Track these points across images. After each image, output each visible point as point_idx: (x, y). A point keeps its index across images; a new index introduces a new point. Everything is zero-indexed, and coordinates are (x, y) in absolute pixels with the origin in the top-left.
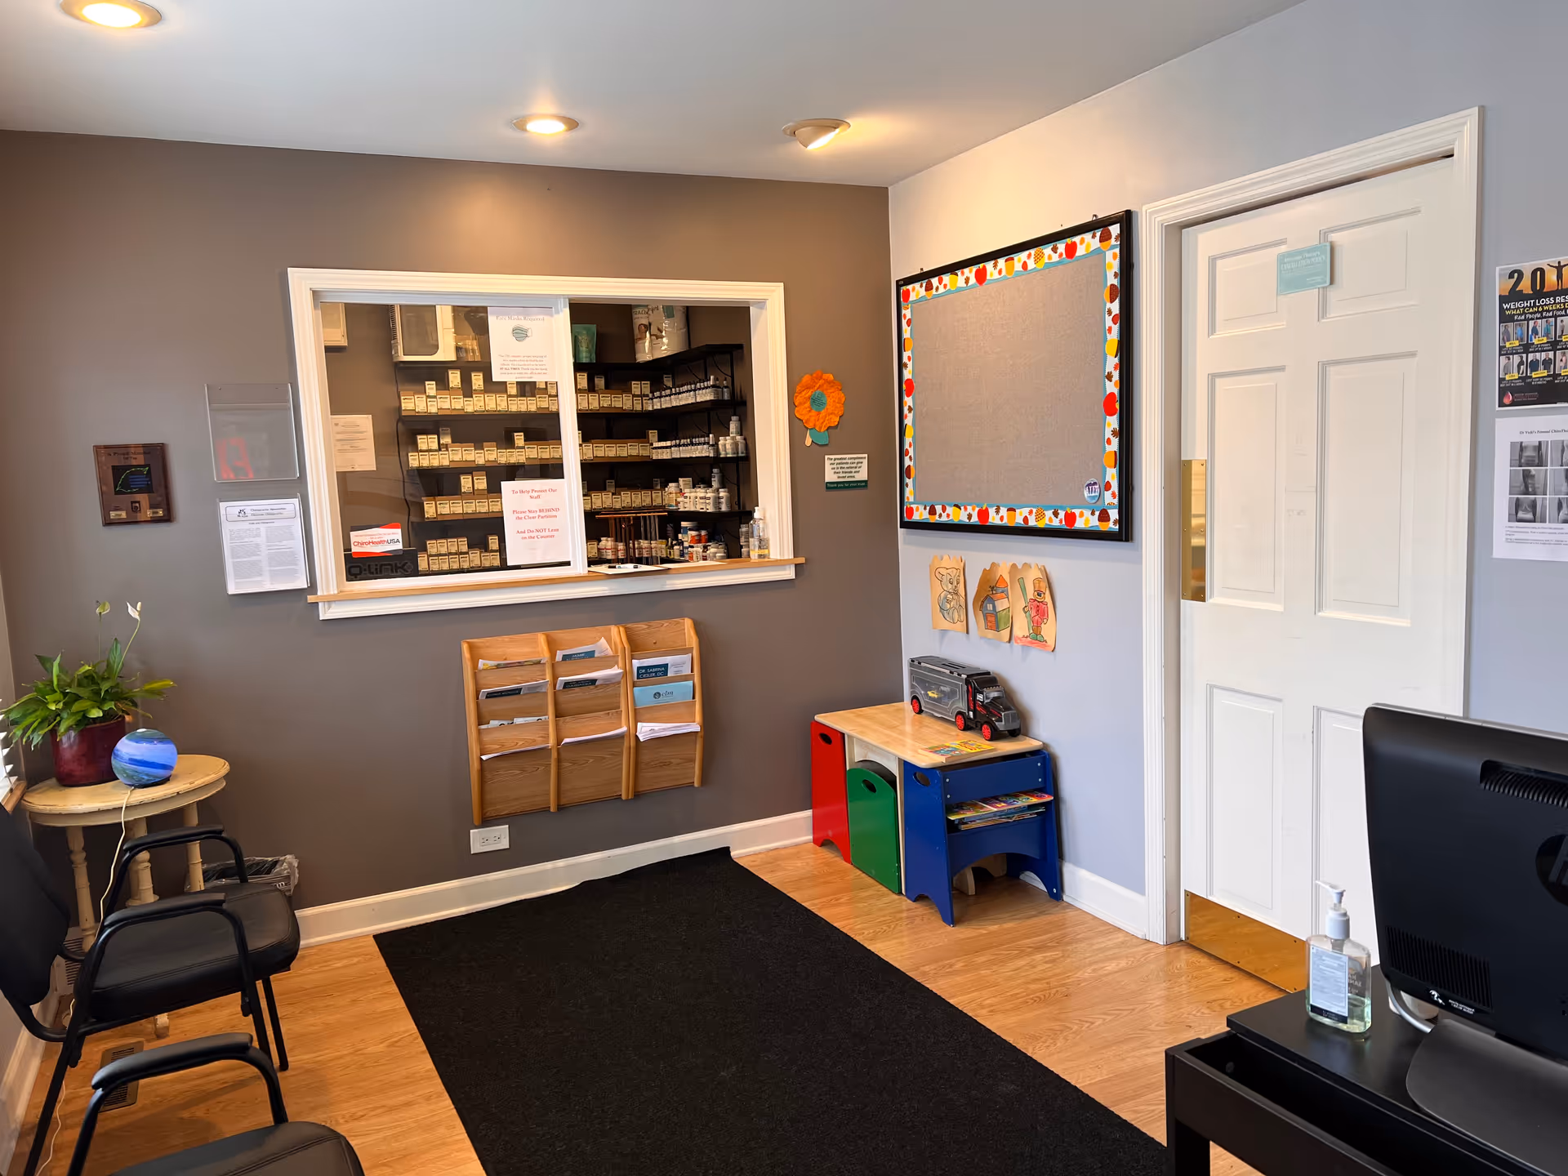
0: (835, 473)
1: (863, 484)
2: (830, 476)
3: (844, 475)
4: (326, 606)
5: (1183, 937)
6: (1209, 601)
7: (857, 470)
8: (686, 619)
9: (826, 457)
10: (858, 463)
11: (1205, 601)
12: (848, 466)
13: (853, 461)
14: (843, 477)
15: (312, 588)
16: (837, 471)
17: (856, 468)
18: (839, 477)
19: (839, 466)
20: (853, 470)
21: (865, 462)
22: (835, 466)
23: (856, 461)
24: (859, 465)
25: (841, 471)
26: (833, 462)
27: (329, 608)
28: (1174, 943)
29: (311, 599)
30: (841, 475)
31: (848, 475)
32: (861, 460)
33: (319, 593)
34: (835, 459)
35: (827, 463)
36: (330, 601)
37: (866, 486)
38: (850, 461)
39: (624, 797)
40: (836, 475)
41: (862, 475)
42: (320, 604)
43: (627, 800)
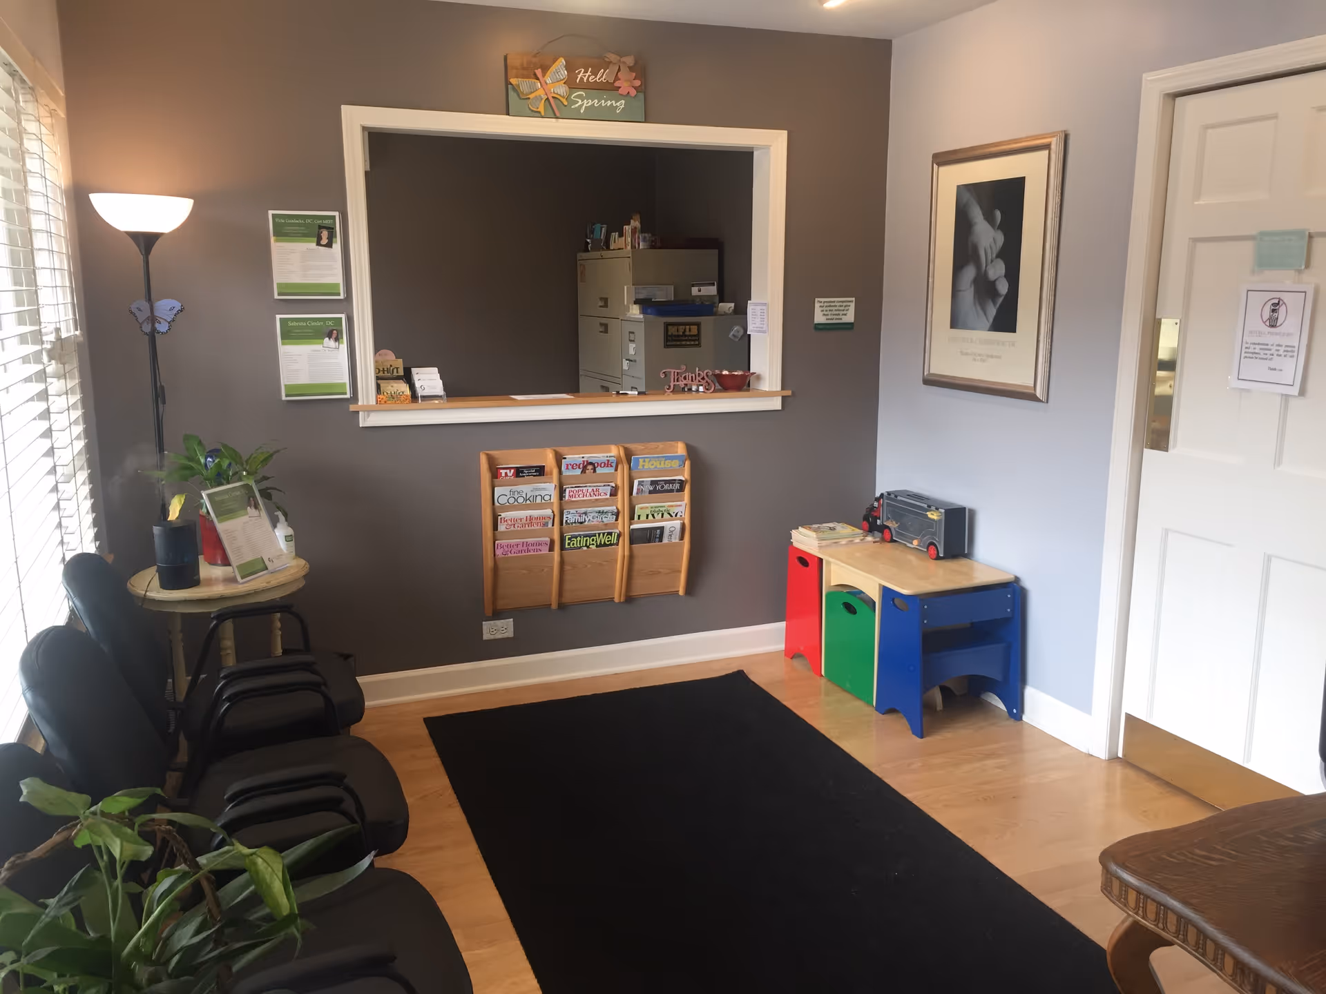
0: (824, 315)
1: (849, 326)
2: (819, 318)
3: (832, 317)
4: (366, 415)
5: (1120, 755)
6: (1171, 451)
7: (845, 312)
8: (679, 443)
9: (816, 299)
10: (845, 306)
11: (1167, 451)
12: (836, 308)
13: (841, 304)
14: (831, 319)
15: (355, 397)
16: (826, 313)
17: (844, 310)
18: (827, 319)
19: (828, 308)
20: (841, 313)
21: (853, 305)
22: (824, 308)
23: (844, 304)
24: (847, 308)
25: (830, 313)
26: (822, 304)
27: (368, 416)
28: (1113, 759)
29: (352, 408)
30: (829, 317)
31: (835, 317)
32: (848, 304)
33: (360, 403)
34: (824, 302)
35: (817, 305)
36: (369, 410)
37: (852, 328)
38: (836, 304)
39: (616, 600)
40: (825, 317)
41: (850, 317)
42: (360, 413)
43: (620, 602)
